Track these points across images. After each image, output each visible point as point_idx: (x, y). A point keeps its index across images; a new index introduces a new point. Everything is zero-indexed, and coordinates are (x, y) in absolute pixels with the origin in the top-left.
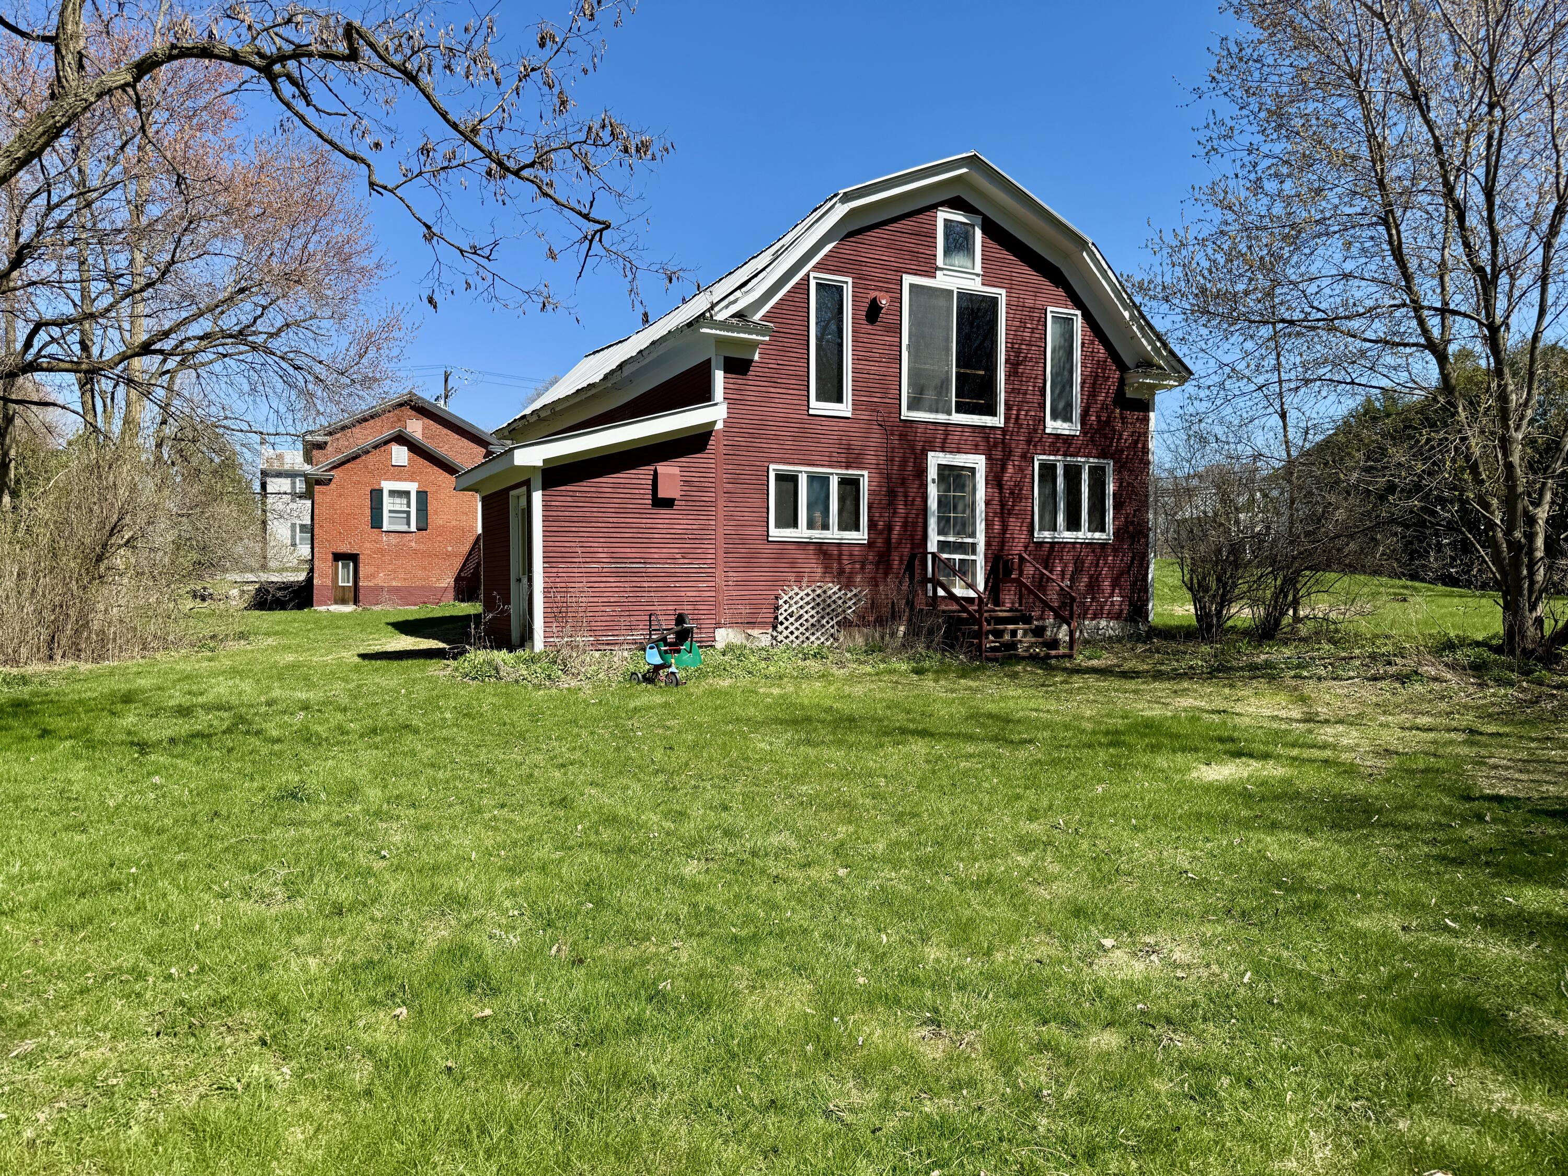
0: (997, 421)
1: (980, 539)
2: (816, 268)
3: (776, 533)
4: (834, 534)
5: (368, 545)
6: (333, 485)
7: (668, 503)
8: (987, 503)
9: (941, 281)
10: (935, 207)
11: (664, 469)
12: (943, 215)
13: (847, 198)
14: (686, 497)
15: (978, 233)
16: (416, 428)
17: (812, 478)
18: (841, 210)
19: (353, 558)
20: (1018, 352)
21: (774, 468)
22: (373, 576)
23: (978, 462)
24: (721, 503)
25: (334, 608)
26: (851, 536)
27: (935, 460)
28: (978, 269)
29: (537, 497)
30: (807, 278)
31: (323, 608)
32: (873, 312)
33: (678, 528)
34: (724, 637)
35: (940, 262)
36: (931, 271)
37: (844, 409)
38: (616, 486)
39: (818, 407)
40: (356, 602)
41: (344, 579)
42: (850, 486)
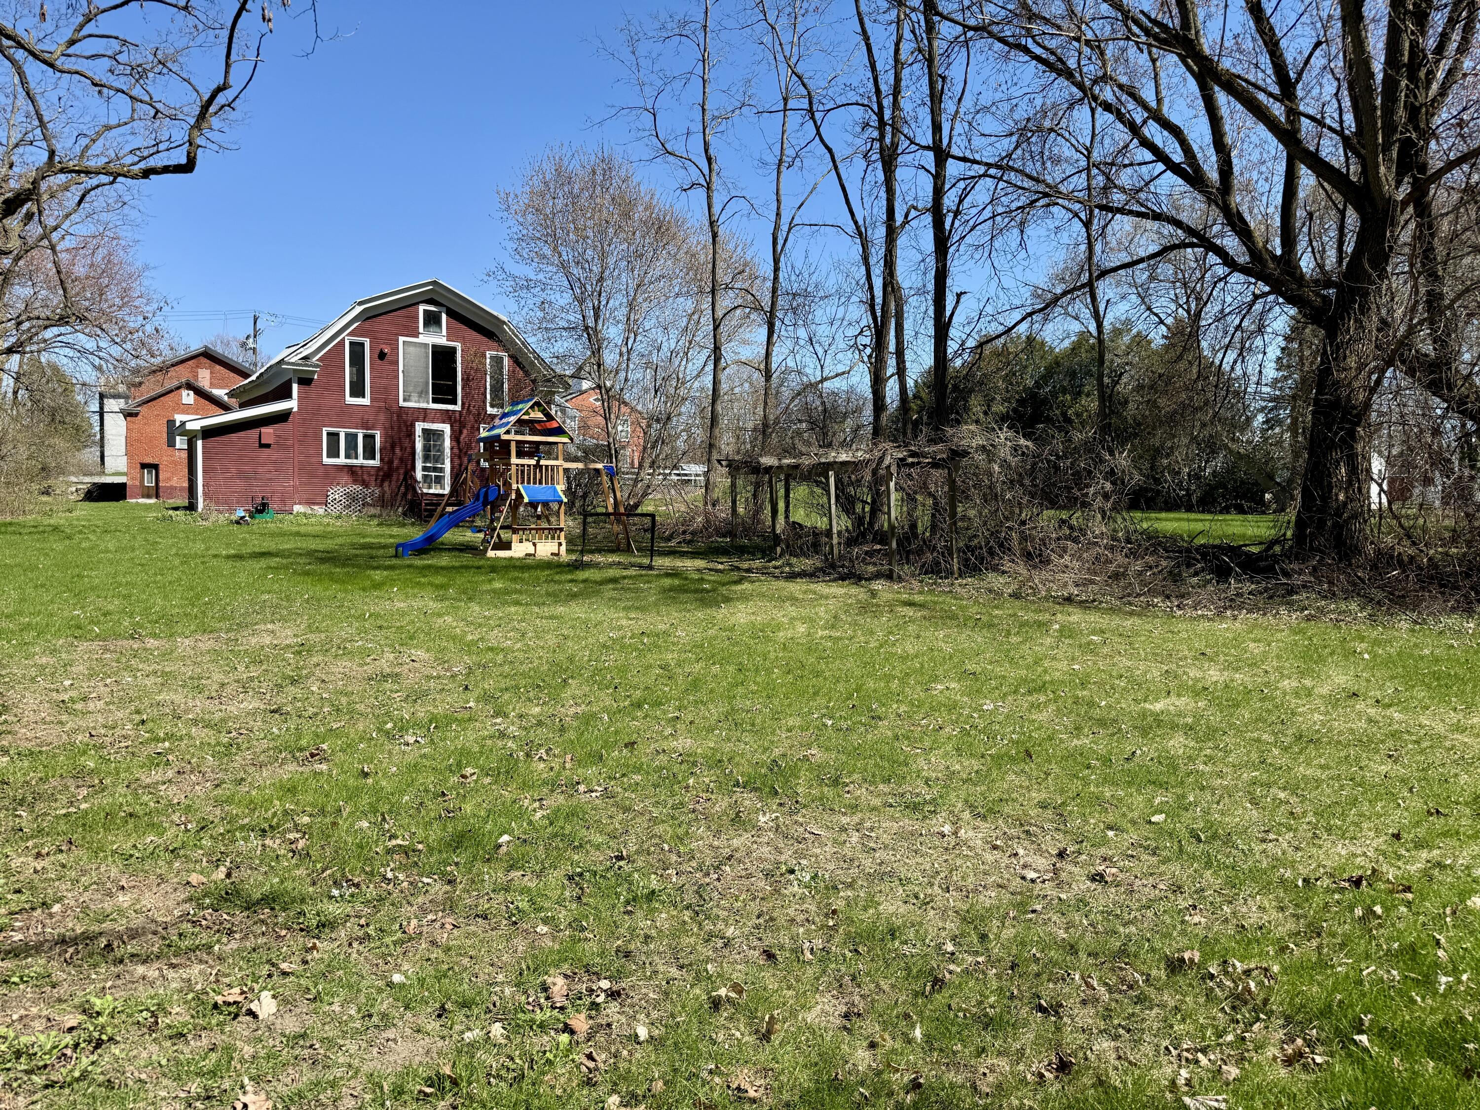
0: (458, 408)
1: (447, 466)
2: (348, 335)
3: (326, 460)
4: (360, 461)
5: (165, 458)
6: (140, 417)
7: (268, 446)
8: (452, 449)
9: (422, 339)
10: (418, 303)
11: (264, 430)
12: (422, 308)
13: (360, 303)
14: (277, 443)
15: (444, 317)
16: (204, 377)
17: (347, 435)
18: (359, 309)
19: (156, 467)
20: (469, 375)
21: (325, 431)
22: (169, 479)
23: (446, 428)
24: (296, 446)
25: (142, 501)
26: (371, 462)
27: (419, 427)
28: (444, 332)
29: (200, 443)
30: (343, 339)
31: (134, 501)
32: (382, 356)
33: (274, 458)
34: (297, 508)
35: (421, 329)
36: (416, 334)
37: (366, 401)
38: (239, 438)
39: (350, 400)
40: (157, 497)
41: (149, 481)
42: (369, 439)
